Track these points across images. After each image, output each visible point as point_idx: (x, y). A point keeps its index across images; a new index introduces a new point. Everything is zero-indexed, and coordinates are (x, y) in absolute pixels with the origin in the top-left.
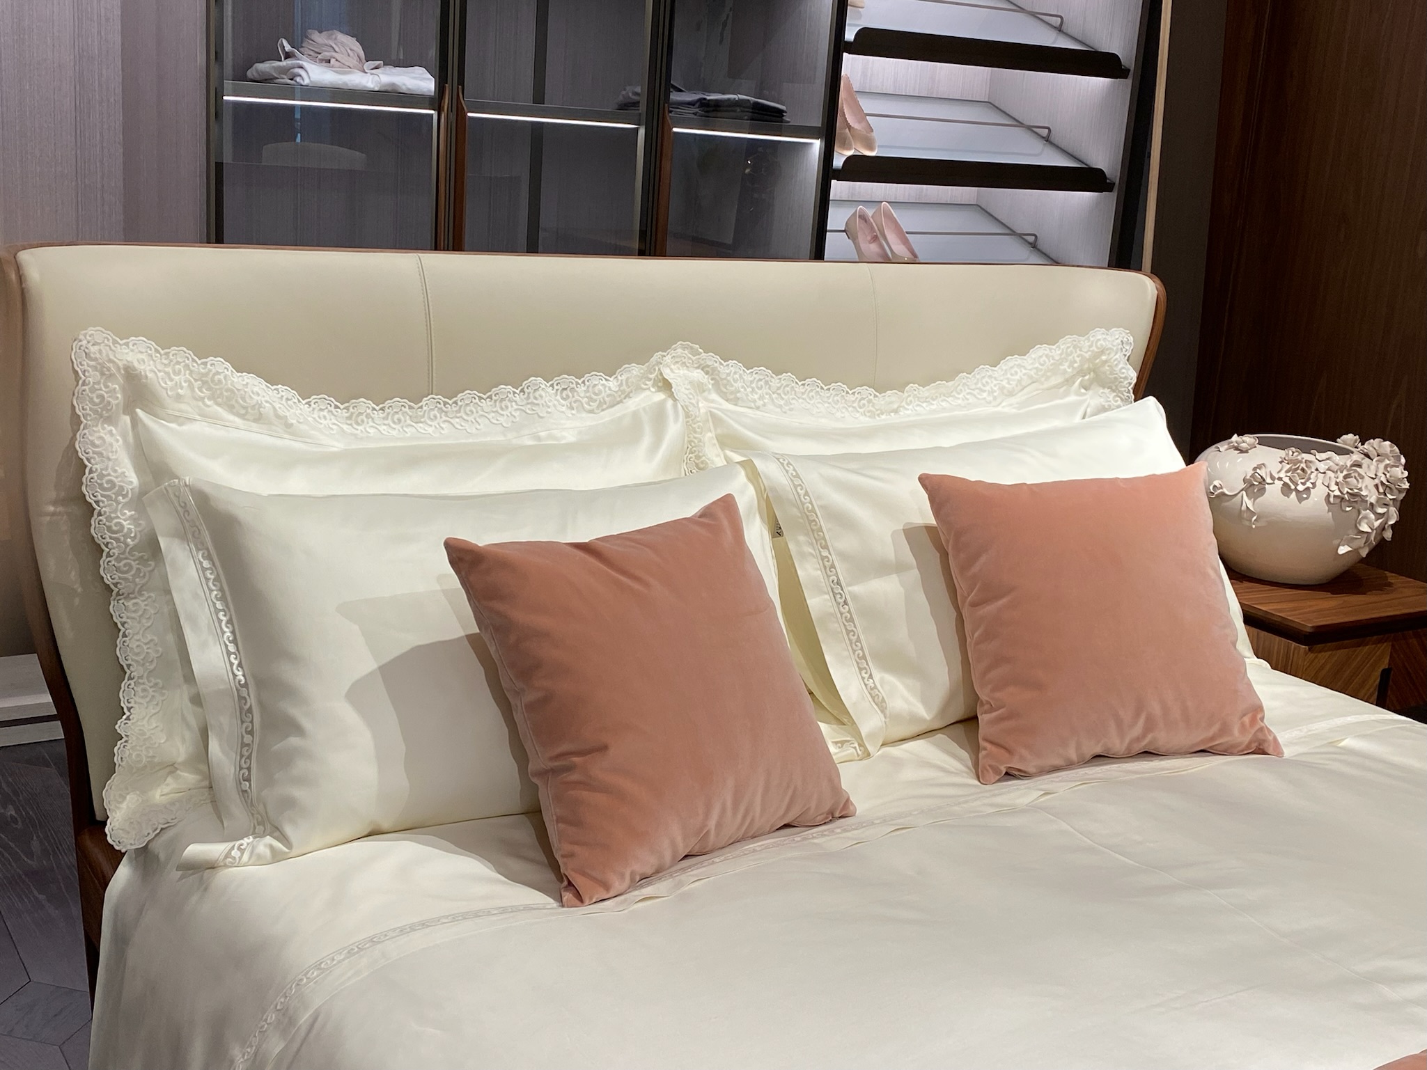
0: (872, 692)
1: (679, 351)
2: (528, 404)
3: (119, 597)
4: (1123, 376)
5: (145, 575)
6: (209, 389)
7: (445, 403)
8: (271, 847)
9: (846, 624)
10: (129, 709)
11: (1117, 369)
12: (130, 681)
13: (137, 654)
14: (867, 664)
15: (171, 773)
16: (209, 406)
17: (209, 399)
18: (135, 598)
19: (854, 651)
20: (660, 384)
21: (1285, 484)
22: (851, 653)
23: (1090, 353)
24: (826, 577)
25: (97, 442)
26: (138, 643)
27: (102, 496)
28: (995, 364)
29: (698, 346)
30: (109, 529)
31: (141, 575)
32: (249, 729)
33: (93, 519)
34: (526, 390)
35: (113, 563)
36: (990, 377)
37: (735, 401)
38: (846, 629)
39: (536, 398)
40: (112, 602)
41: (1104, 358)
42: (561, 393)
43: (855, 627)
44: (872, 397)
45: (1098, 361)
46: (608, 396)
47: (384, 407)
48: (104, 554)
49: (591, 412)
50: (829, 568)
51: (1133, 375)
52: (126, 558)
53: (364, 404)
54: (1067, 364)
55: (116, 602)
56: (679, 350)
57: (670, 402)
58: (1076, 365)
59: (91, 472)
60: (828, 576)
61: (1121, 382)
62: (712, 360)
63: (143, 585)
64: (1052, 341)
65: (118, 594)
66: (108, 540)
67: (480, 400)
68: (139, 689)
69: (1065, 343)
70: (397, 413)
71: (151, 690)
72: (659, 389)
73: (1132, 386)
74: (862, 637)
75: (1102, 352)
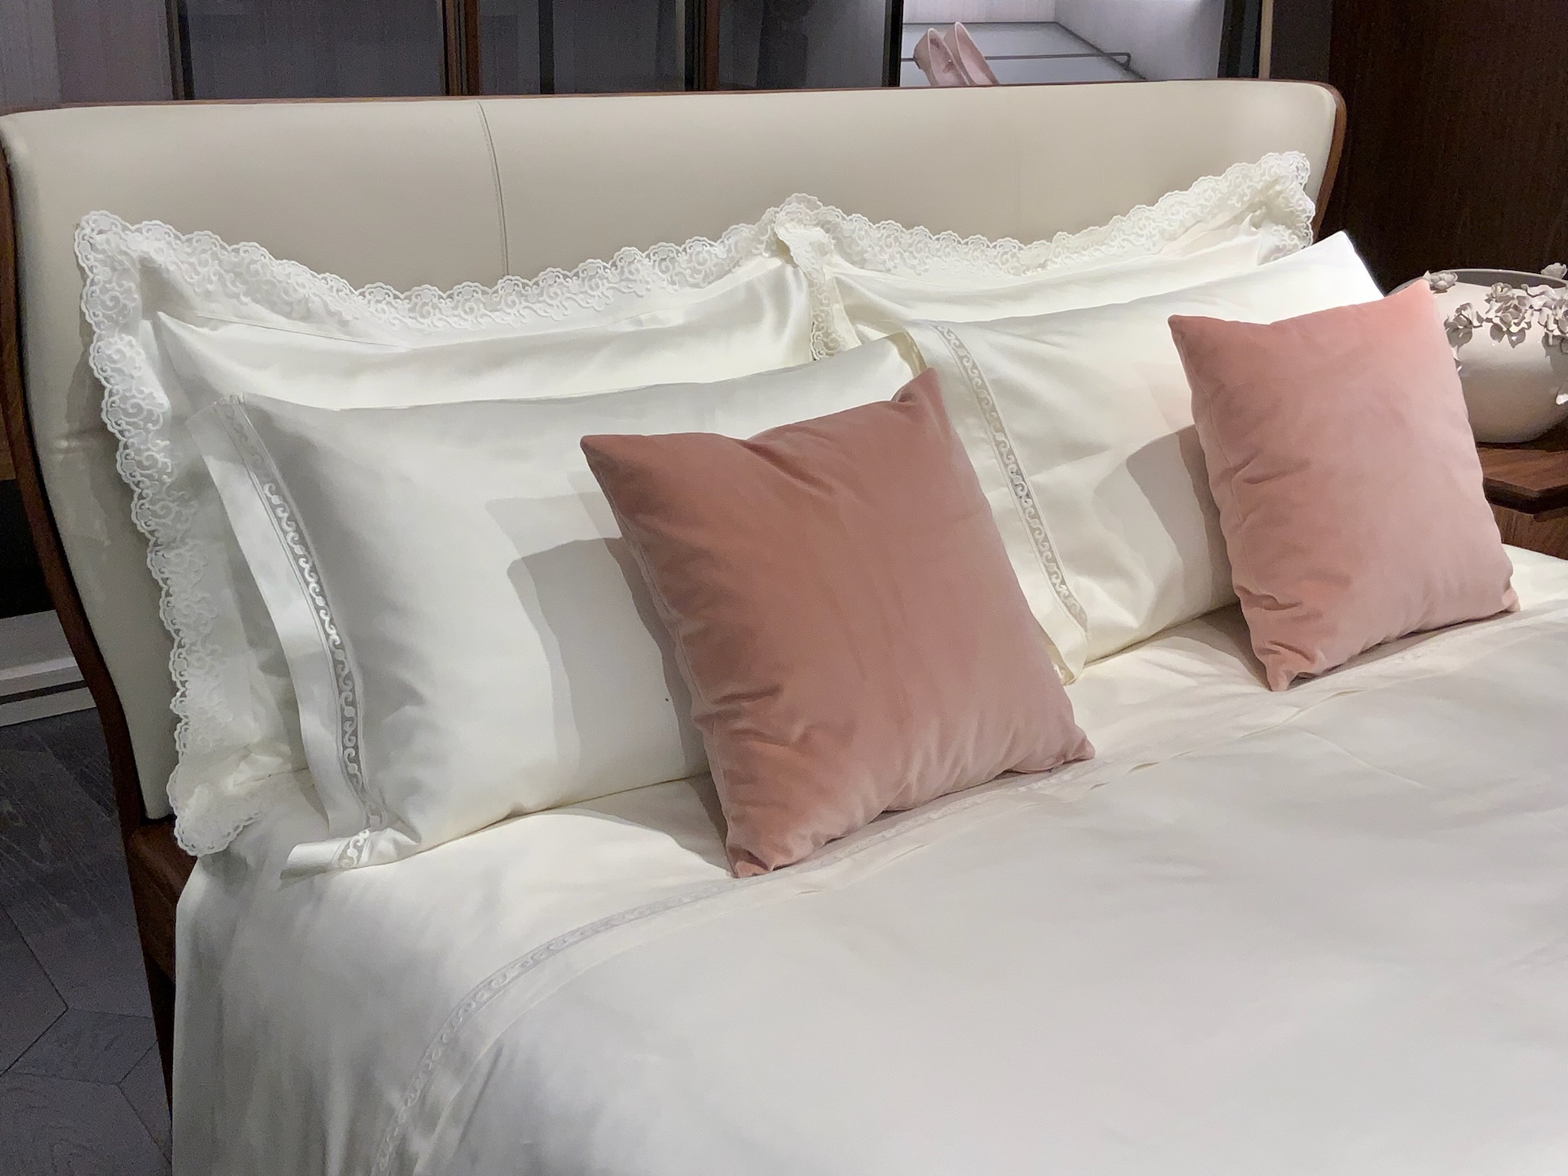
0: (1067, 601)
1: (795, 204)
2: (622, 280)
3: (158, 548)
4: (1301, 208)
5: (187, 519)
6: (245, 282)
7: (524, 285)
8: (396, 843)
9: (1031, 521)
10: (183, 683)
11: (1294, 201)
12: (180, 650)
13: (186, 616)
14: (1059, 568)
15: (245, 757)
16: (246, 304)
17: (246, 294)
18: (178, 547)
19: (1041, 553)
20: (774, 247)
21: (1496, 326)
22: (1038, 555)
23: (1262, 183)
24: (1002, 466)
25: (116, 357)
26: (186, 603)
27: (128, 423)
28: (1152, 202)
29: (816, 198)
30: (140, 464)
31: (183, 519)
32: (350, 699)
33: (118, 453)
34: (618, 263)
35: (147, 506)
36: (1147, 218)
37: (862, 263)
38: (1031, 527)
39: (630, 272)
40: (149, 554)
41: (1278, 188)
42: (660, 265)
43: (1041, 523)
44: (1016, 250)
45: (1271, 192)
46: (715, 265)
47: (452, 294)
48: (136, 496)
49: (696, 286)
50: (1006, 455)
51: (1310, 207)
52: (163, 500)
53: (430, 292)
54: (1235, 199)
55: (154, 553)
56: (793, 205)
57: (789, 269)
58: (1246, 199)
59: (111, 394)
60: (1006, 466)
61: (1298, 216)
62: (833, 214)
63: (186, 531)
64: (1217, 170)
65: (156, 544)
66: (139, 478)
67: (565, 279)
68: (192, 659)
69: (1234, 171)
70: (467, 300)
71: (208, 659)
72: (774, 254)
73: (1311, 220)
74: (1050, 536)
75: (1276, 182)
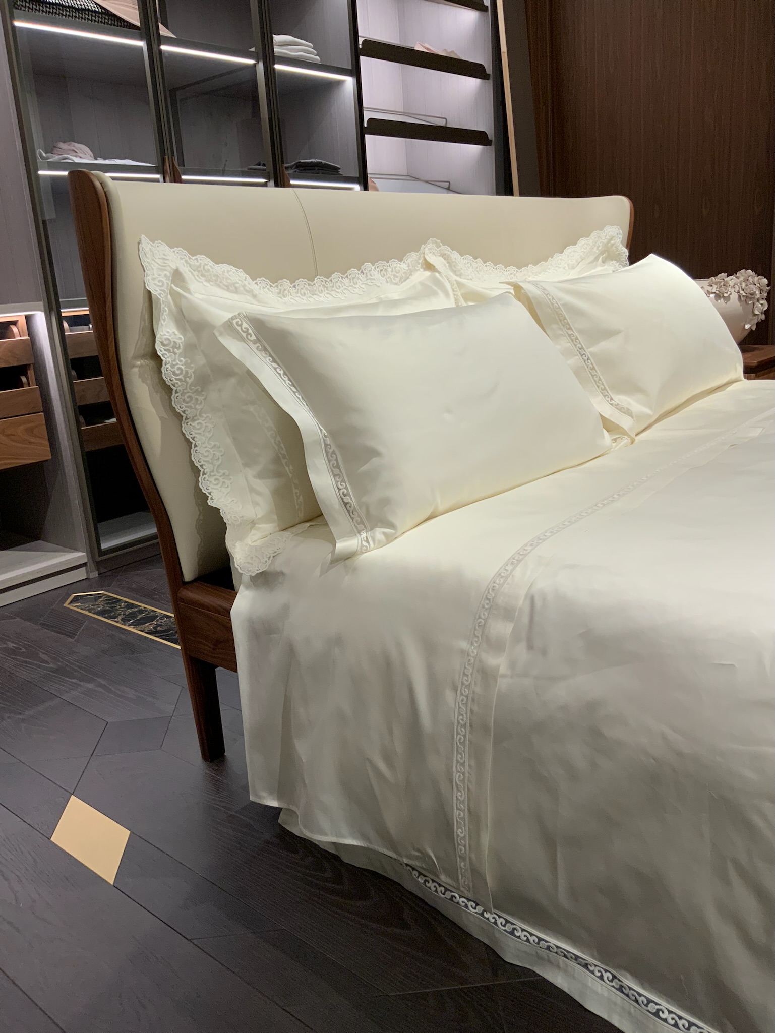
3: (187, 421)
4: (622, 251)
5: (201, 402)
6: (203, 276)
9: (591, 371)
10: (210, 493)
11: (619, 248)
12: (204, 476)
13: (207, 457)
14: (608, 393)
15: (252, 528)
17: (205, 282)
18: (198, 419)
20: (424, 266)
22: (597, 388)
23: (606, 240)
24: (574, 346)
26: (206, 449)
27: (165, 351)
28: (562, 252)
29: (439, 241)
30: (173, 373)
31: (199, 402)
32: (335, 465)
33: (162, 367)
34: (364, 271)
35: (180, 397)
36: (561, 260)
38: (592, 375)
39: (371, 275)
40: (183, 425)
41: (612, 242)
42: (380, 273)
43: (596, 372)
44: (515, 272)
45: (609, 245)
46: (404, 273)
47: (295, 285)
48: (174, 392)
49: (396, 284)
50: (575, 340)
51: (626, 252)
52: (188, 392)
53: (286, 283)
54: (595, 248)
55: (185, 424)
56: (431, 244)
57: (437, 274)
58: (600, 248)
61: (622, 255)
62: (447, 250)
63: (202, 409)
64: (588, 235)
66: (174, 381)
67: (342, 279)
68: (212, 479)
69: (594, 235)
70: (302, 289)
71: (220, 479)
72: (425, 270)
73: (627, 257)
75: (611, 239)
